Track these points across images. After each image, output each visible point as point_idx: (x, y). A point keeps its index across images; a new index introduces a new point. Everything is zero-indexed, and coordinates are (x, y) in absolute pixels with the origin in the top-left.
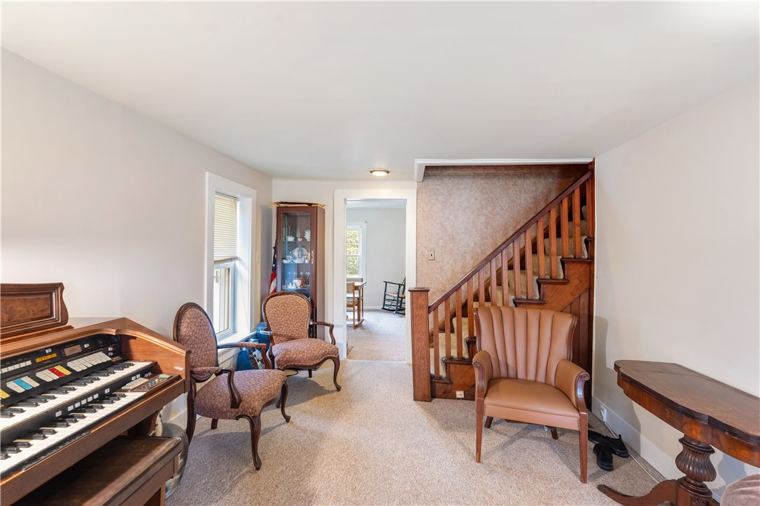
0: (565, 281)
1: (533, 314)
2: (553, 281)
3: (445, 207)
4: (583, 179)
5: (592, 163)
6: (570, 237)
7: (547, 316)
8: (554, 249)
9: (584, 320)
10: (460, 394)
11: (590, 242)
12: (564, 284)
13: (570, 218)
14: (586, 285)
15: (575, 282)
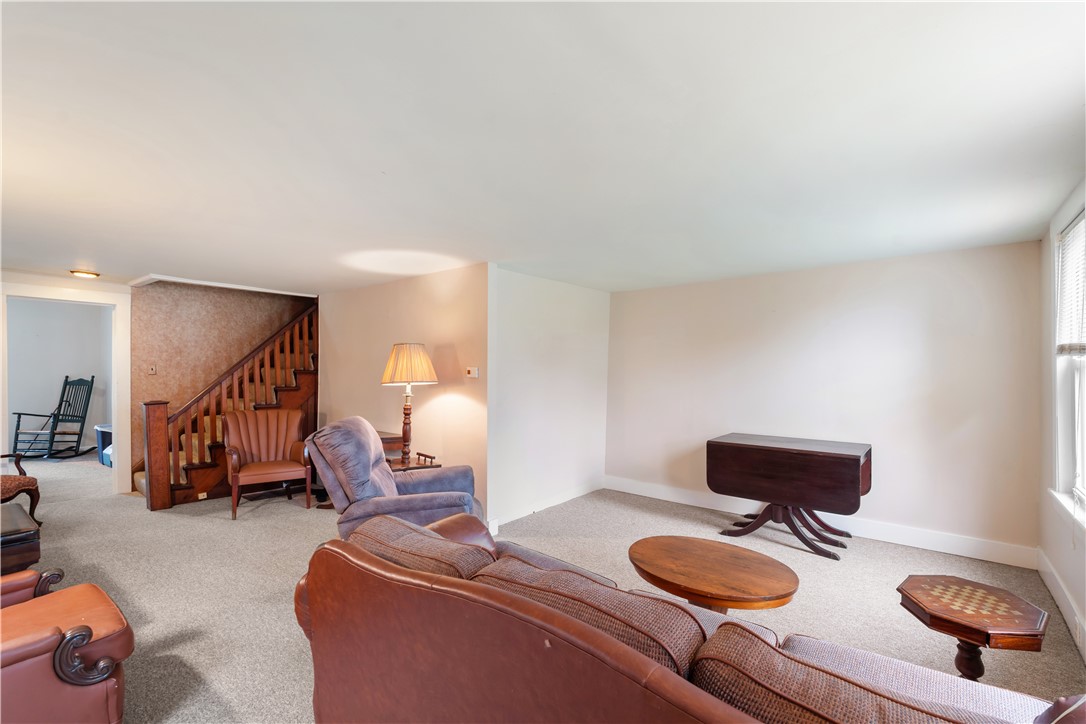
0: (297, 388)
1: (272, 414)
2: (288, 389)
3: (170, 318)
4: (311, 310)
5: (317, 299)
6: (301, 353)
7: (283, 414)
8: (288, 363)
9: (311, 416)
10: (202, 496)
11: (315, 358)
12: (297, 390)
13: (301, 337)
14: (313, 391)
15: (304, 389)
